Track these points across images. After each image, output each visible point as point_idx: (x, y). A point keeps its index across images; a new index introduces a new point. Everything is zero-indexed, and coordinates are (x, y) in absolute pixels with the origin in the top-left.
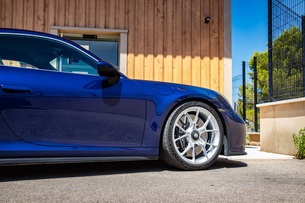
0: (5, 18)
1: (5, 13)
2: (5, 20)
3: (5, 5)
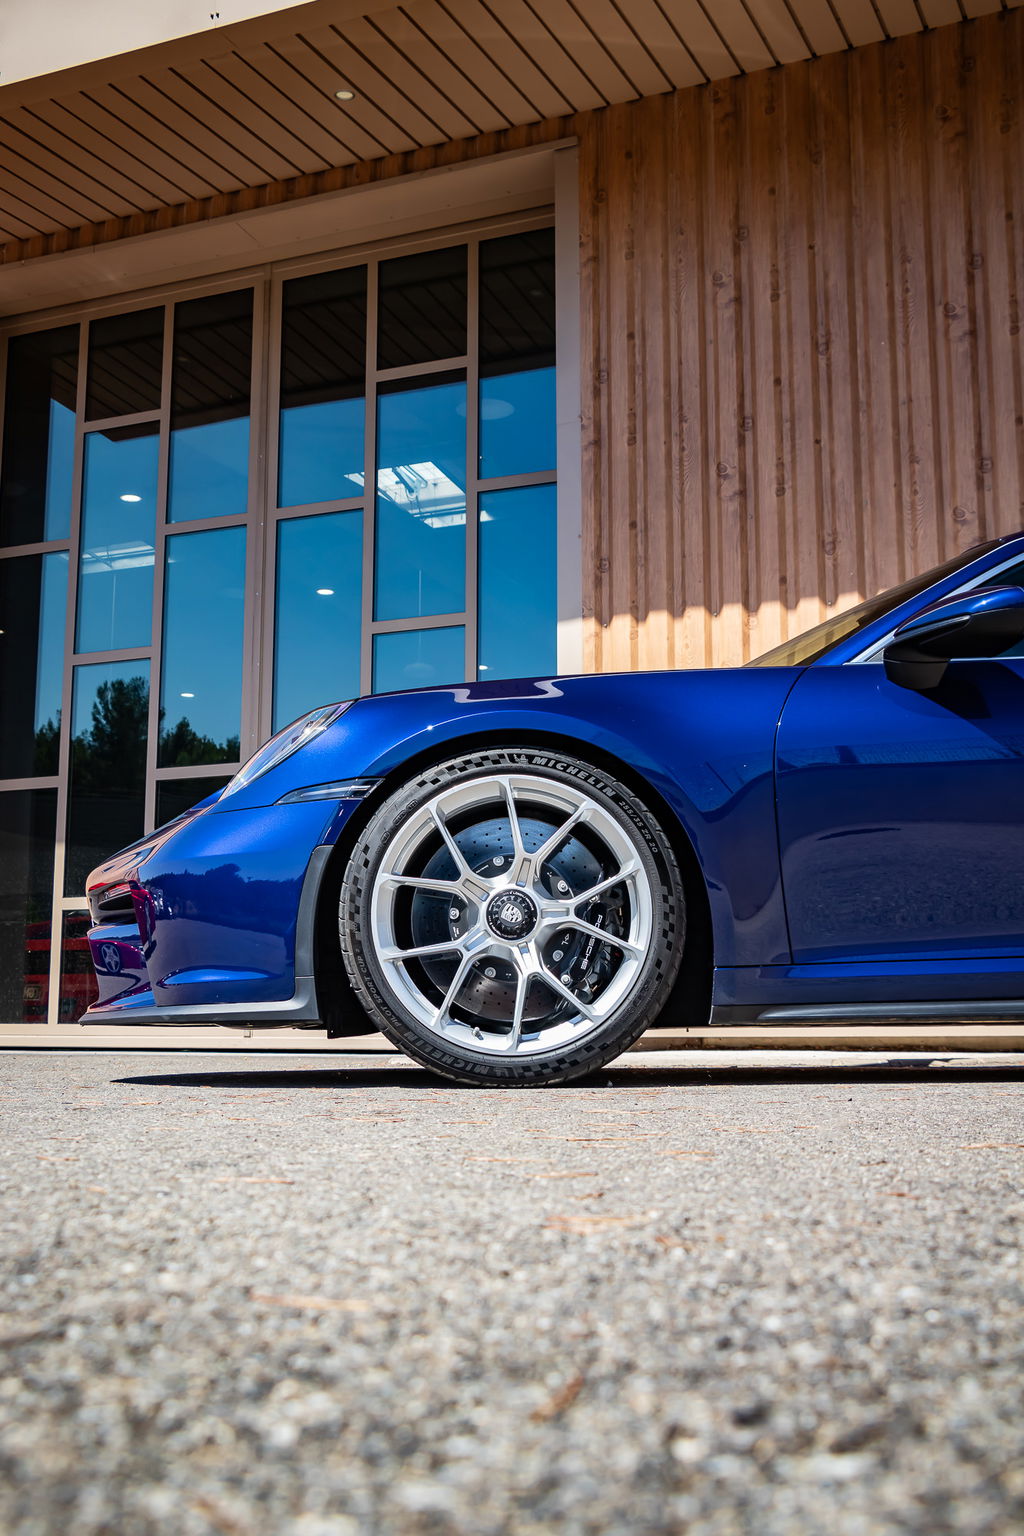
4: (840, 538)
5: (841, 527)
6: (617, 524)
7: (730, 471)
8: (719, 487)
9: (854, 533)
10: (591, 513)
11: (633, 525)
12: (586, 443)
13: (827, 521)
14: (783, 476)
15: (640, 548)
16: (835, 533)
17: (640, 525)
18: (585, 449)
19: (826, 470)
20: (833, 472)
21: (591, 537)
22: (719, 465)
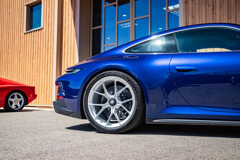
0: (231, 17)
1: (231, 13)
2: (231, 18)
3: (231, 7)
4: (232, 16)
5: (232, 14)
6: (189, 17)
7: (210, 5)
8: (209, 8)
9: (235, 15)
10: (185, 15)
11: (192, 17)
12: (184, 2)
13: (230, 13)
14: (221, 5)
15: (194, 21)
16: (231, 15)
17: (194, 17)
18: (184, 3)
19: (230, 3)
20: (231, 3)
21: (185, 20)
22: (208, 4)
